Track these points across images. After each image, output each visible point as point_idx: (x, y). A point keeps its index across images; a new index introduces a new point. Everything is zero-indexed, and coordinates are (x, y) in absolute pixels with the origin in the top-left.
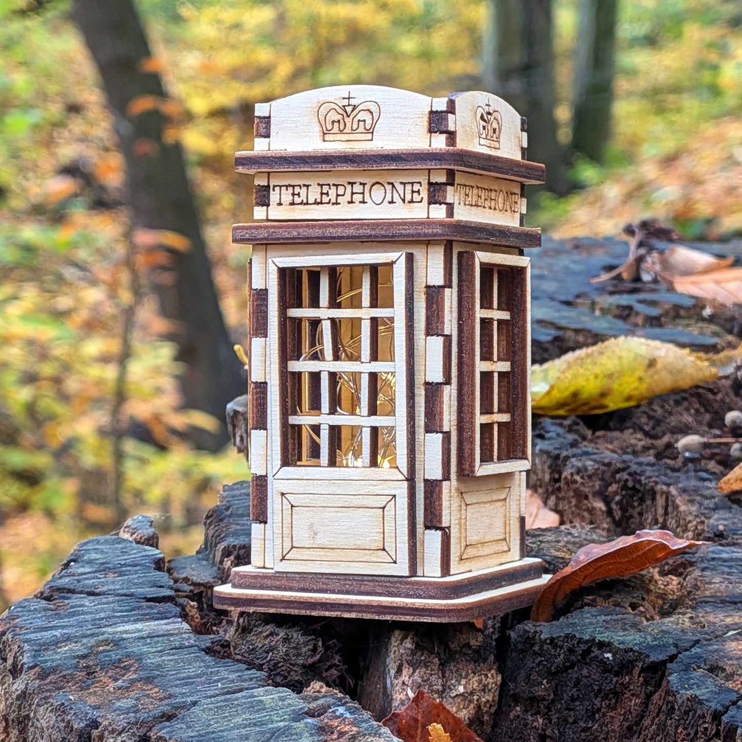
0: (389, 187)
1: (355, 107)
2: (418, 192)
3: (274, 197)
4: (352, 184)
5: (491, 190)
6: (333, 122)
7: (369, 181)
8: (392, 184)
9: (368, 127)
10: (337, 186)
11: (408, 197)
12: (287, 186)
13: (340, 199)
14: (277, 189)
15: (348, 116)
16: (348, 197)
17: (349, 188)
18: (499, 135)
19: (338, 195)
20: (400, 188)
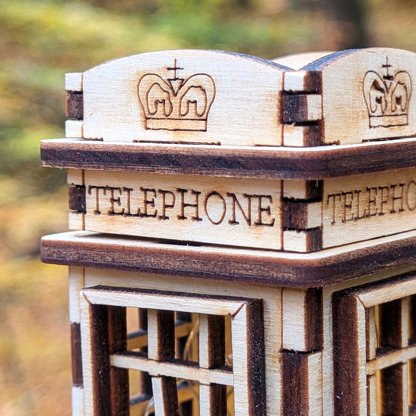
0: (229, 201)
1: (183, 82)
2: (268, 210)
3: (90, 201)
4: (182, 191)
5: (393, 186)
6: (157, 102)
7: (204, 190)
8: (233, 195)
9: (200, 112)
10: (164, 192)
11: (255, 217)
12: (105, 188)
13: (169, 212)
14: (93, 191)
15: (175, 95)
16: (177, 210)
17: (178, 196)
18: (407, 104)
19: (166, 206)
20: (244, 202)
